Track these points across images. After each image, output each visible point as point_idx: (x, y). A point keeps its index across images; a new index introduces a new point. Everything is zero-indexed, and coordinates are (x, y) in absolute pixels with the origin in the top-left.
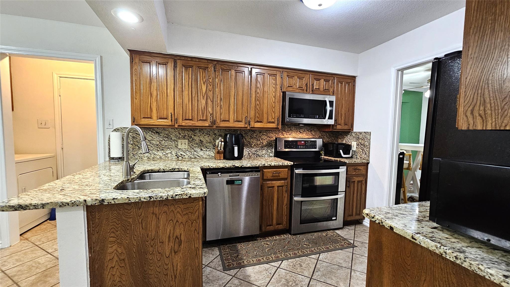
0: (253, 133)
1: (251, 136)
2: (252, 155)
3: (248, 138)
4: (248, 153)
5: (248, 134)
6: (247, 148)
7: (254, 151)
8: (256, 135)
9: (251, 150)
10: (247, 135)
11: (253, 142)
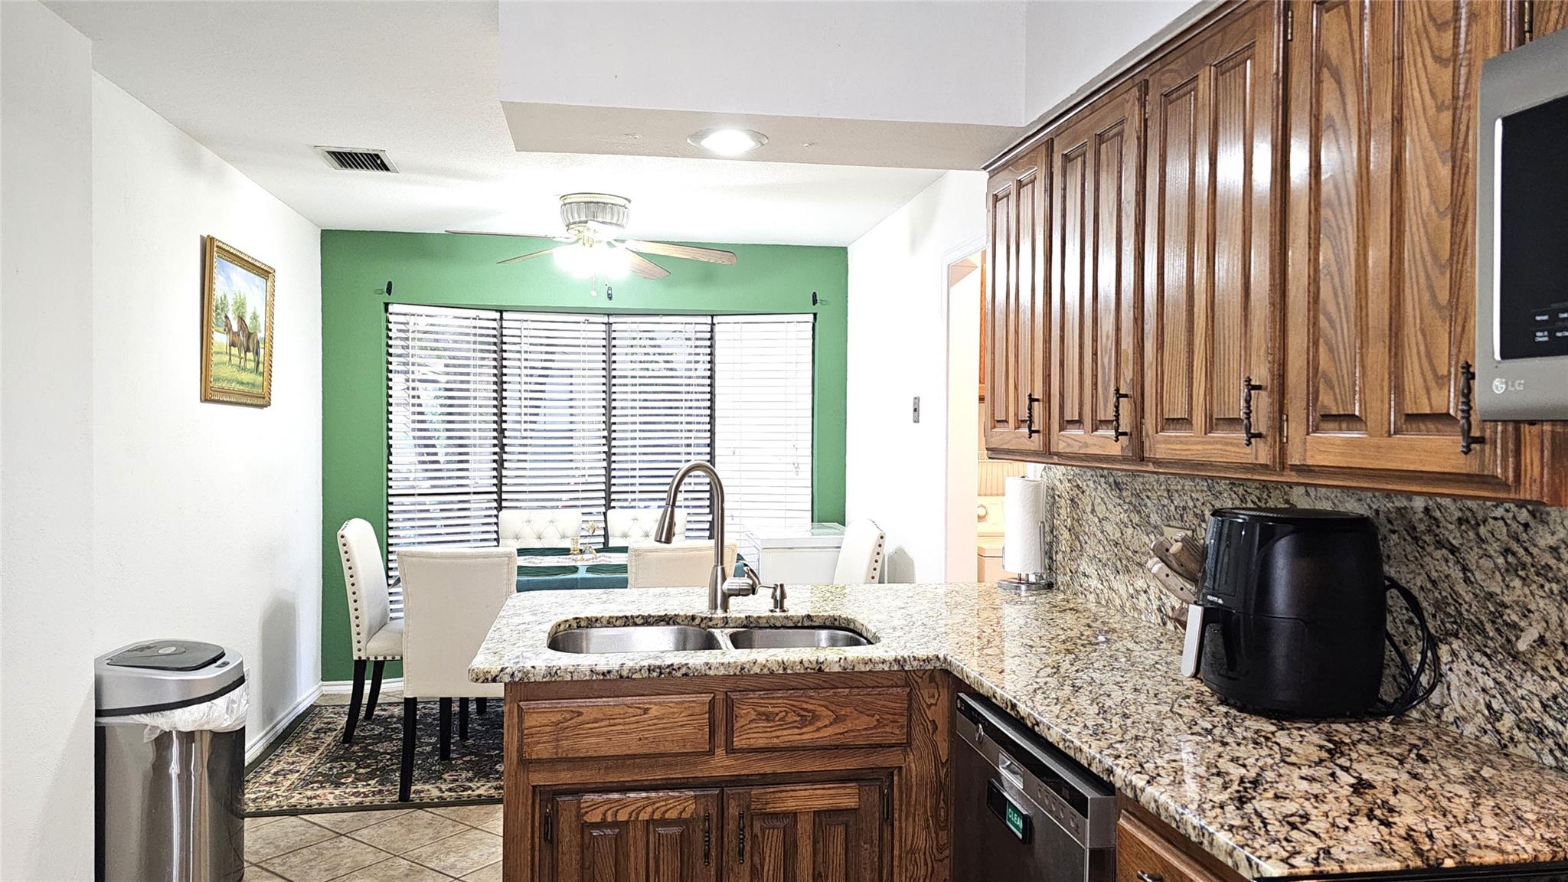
0: (1526, 526)
1: (1507, 551)
2: (1519, 735)
3: (1487, 564)
4: (1489, 707)
5: (1482, 530)
6: (1477, 656)
7: (1537, 705)
8: (1552, 541)
9: (1509, 686)
10: (1481, 540)
11: (1526, 613)
